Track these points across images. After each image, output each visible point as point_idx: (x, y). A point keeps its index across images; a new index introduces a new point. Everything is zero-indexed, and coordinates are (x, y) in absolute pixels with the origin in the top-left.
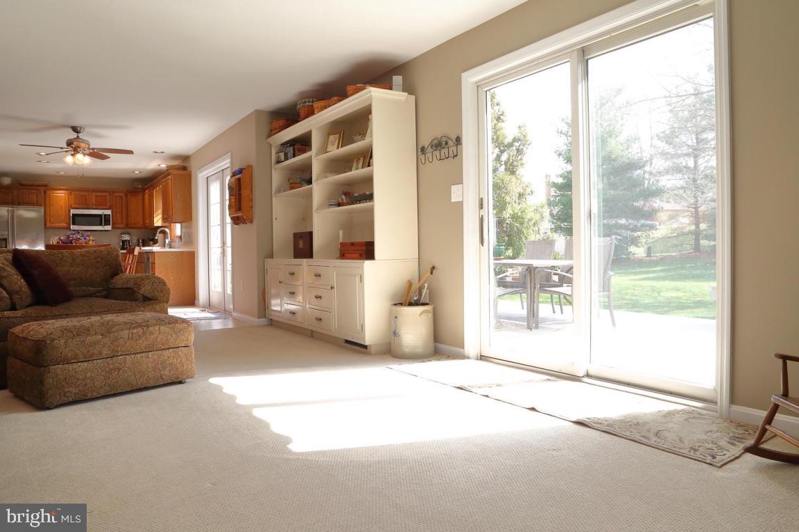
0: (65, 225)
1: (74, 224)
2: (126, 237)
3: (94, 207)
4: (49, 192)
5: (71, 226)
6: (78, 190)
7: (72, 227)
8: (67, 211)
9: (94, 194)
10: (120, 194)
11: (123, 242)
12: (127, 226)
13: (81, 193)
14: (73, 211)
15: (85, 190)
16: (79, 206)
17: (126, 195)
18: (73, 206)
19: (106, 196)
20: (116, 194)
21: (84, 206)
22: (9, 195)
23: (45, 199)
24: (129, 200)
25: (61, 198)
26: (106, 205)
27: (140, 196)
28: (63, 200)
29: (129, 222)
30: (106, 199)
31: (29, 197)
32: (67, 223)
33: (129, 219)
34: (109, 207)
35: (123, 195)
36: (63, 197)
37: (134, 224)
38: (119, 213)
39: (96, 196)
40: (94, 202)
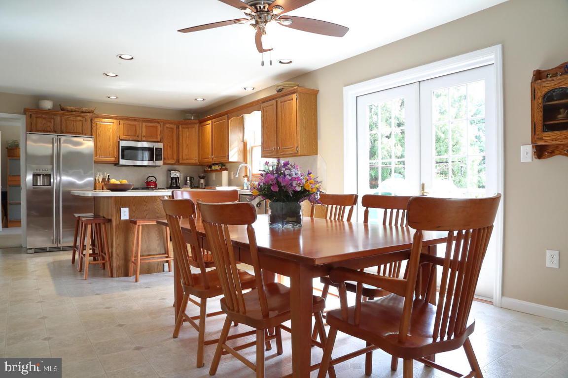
0: (113, 159)
1: (123, 158)
2: (174, 174)
3: (144, 139)
4: (96, 120)
5: (121, 160)
6: (127, 120)
7: (123, 162)
8: (116, 144)
9: (144, 124)
10: (171, 126)
11: (172, 179)
12: (178, 162)
13: (131, 123)
14: (123, 144)
15: (135, 119)
16: (128, 138)
17: (178, 128)
18: (121, 138)
19: (157, 126)
20: (168, 125)
21: (134, 138)
22: (50, 122)
23: (92, 128)
24: (180, 133)
25: (109, 127)
26: (157, 138)
27: (194, 129)
28: (111, 130)
29: (181, 157)
30: (157, 131)
31: (74, 124)
32: (116, 158)
33: (181, 154)
34: (159, 140)
35: (175, 127)
36: (111, 127)
37: (187, 159)
38: (170, 147)
39: (146, 126)
40: (144, 134)
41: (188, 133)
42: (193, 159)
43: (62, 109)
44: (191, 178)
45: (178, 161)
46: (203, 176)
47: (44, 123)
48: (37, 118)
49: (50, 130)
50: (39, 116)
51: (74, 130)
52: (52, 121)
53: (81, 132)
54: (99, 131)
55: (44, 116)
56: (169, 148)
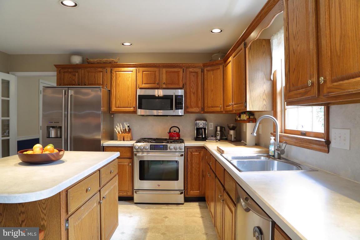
0: (131, 109)
1: (140, 108)
2: (200, 124)
3: (164, 86)
4: (116, 70)
5: (138, 111)
6: (146, 67)
7: (140, 112)
8: (135, 93)
9: (164, 70)
10: (195, 70)
11: (198, 129)
12: (203, 111)
13: (151, 69)
14: (140, 92)
15: (155, 66)
16: (147, 86)
17: (203, 71)
18: (140, 86)
19: (178, 72)
20: (191, 70)
21: (153, 86)
22: (75, 75)
23: (111, 79)
24: (205, 76)
25: (128, 76)
26: (178, 84)
27: (219, 70)
28: (130, 79)
29: (206, 105)
30: (178, 76)
31: (95, 76)
32: (134, 107)
33: (206, 102)
34: (181, 86)
35: (199, 71)
36: (130, 75)
37: (212, 107)
38: (194, 93)
39: (166, 72)
40: (164, 81)
41: (212, 77)
42: (218, 107)
43: (89, 63)
44: (221, 128)
45: (203, 109)
46: (233, 126)
47: (70, 77)
48: (64, 72)
49: (75, 83)
50: (66, 70)
51: (95, 82)
52: (77, 74)
53: (101, 83)
54: (118, 81)
55: (69, 70)
56: (192, 95)
